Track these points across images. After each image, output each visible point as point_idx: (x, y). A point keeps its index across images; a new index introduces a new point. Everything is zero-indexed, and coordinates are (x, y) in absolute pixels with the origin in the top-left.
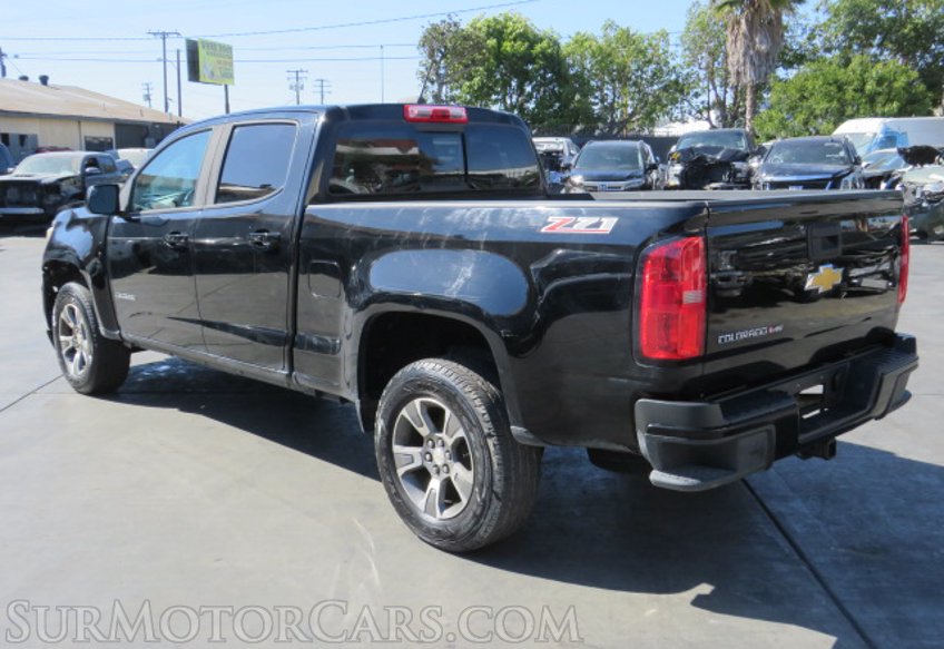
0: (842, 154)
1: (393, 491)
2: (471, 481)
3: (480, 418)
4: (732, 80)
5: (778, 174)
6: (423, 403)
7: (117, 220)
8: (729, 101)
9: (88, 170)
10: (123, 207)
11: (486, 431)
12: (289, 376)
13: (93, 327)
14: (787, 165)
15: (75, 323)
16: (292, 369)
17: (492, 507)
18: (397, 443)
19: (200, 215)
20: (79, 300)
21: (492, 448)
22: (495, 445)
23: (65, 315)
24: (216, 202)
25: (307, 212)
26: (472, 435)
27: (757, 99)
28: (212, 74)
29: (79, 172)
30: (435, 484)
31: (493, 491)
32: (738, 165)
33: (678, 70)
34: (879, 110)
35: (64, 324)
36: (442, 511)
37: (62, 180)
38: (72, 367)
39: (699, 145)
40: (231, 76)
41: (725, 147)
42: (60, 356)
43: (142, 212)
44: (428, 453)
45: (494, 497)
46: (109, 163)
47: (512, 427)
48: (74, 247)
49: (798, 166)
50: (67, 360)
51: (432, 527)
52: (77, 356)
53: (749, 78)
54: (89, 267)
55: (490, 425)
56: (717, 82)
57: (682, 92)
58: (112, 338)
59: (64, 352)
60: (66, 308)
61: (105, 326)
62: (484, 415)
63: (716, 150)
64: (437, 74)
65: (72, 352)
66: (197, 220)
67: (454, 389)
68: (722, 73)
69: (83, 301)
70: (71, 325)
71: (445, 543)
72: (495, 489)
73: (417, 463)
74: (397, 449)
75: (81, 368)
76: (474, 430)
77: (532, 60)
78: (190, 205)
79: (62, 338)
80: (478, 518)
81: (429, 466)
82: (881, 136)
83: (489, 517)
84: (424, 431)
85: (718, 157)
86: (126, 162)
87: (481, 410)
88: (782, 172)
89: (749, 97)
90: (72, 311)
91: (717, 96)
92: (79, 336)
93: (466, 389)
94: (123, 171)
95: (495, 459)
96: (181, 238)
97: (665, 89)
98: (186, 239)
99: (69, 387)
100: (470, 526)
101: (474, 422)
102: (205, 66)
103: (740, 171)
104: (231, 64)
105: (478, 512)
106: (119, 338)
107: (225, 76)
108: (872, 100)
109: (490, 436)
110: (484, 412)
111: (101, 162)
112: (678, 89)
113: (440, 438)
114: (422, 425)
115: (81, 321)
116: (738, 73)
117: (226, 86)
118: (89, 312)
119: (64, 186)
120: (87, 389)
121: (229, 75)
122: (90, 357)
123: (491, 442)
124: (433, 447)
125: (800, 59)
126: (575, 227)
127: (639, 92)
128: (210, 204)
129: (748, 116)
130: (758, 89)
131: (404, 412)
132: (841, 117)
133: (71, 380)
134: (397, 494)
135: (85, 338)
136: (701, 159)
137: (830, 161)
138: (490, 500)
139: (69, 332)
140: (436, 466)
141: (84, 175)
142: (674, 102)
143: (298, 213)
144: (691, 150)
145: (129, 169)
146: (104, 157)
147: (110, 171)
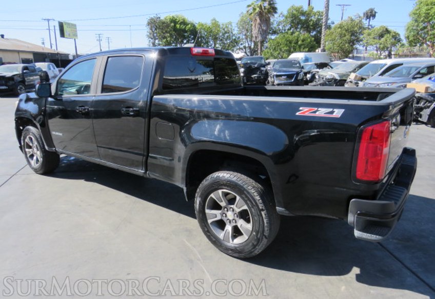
0: (298, 65)
1: (206, 230)
2: (251, 229)
3: (257, 201)
4: (254, 39)
5: (278, 72)
6: (222, 192)
7: (50, 99)
8: (252, 47)
9: (25, 71)
10: (53, 93)
11: (261, 208)
12: (145, 173)
13: (42, 146)
14: (281, 69)
15: (33, 143)
16: (146, 170)
17: (263, 242)
18: (207, 209)
19: (94, 99)
20: (34, 134)
21: (264, 216)
22: (265, 215)
23: (27, 140)
24: (102, 92)
25: (153, 100)
26: (253, 210)
27: (262, 45)
28: (69, 35)
29: (21, 72)
30: (229, 228)
31: (264, 235)
32: (262, 69)
33: (235, 35)
34: (302, 50)
35: (27, 144)
36: (233, 240)
37: (14, 76)
38: (33, 162)
39: (249, 62)
41: (258, 62)
42: (27, 157)
43: (63, 96)
44: (224, 213)
45: (264, 237)
46: (33, 69)
47: (277, 208)
48: (30, 110)
49: (285, 69)
50: (30, 160)
51: (228, 247)
52: (35, 158)
53: (260, 39)
54: (38, 119)
55: (262, 205)
56: (249, 39)
57: (237, 43)
58: (51, 151)
59: (28, 156)
60: (28, 137)
61: (48, 146)
62: (259, 200)
63: (255, 64)
64: (154, 36)
65: (32, 156)
66: (93, 101)
67: (242, 187)
68: (250, 37)
69: (36, 135)
70: (31, 144)
71: (236, 255)
72: (265, 234)
73: (219, 218)
74: (207, 211)
75: (37, 163)
76: (254, 207)
77: (186, 32)
78: (88, 93)
79: (27, 150)
80: (254, 246)
81: (225, 219)
82: (304, 59)
83: (260, 246)
84: (223, 204)
85: (256, 66)
86: (39, 68)
87: (258, 198)
88: (280, 71)
89: (259, 45)
90: (31, 139)
91: (249, 44)
92: (35, 149)
93: (249, 187)
95: (265, 221)
96: (85, 109)
97: (232, 42)
98: (88, 109)
99: (32, 172)
100: (250, 249)
101: (254, 204)
102: (66, 32)
103: (263, 71)
104: (76, 31)
105: (255, 243)
106: (54, 151)
107: (74, 35)
108: (300, 46)
109: (263, 210)
110: (259, 198)
111: (30, 68)
112: (235, 42)
113: (231, 208)
114: (222, 201)
115: (36, 143)
116: (256, 37)
117: (75, 40)
118: (39, 139)
119: (16, 78)
120: (41, 172)
121: (76, 35)
122: (41, 159)
123: (263, 213)
124: (227, 211)
125: (274, 32)
126: (317, 113)
127: (223, 43)
128: (99, 93)
129: (259, 52)
130: (262, 42)
131: (212, 195)
132: (290, 52)
133: (33, 168)
134: (208, 231)
135: (38, 150)
136: (250, 67)
137: (294, 67)
138: (262, 239)
139: (30, 147)
140: (228, 219)
141: (23, 73)
142: (234, 46)
143: (149, 100)
144: (247, 63)
145: (41, 71)
146: (30, 66)
147: (34, 71)
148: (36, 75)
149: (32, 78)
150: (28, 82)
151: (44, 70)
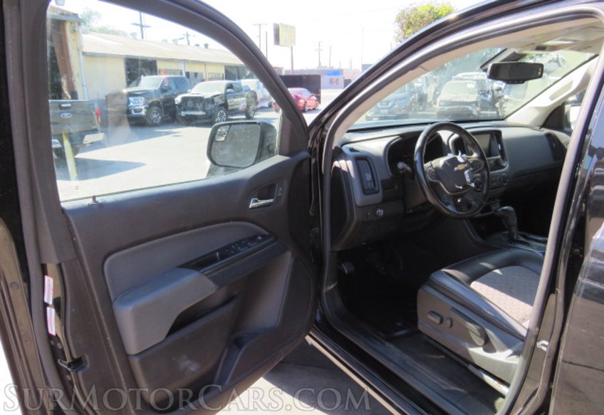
9: (228, 90)
28: (285, 41)
29: (223, 92)
37: (214, 96)
40: (294, 42)
46: (238, 86)
86: (247, 86)
94: (246, 91)
102: (282, 37)
107: (292, 42)
111: (234, 86)
117: (292, 48)
119: (216, 99)
141: (226, 93)
145: (248, 90)
146: (236, 83)
147: (239, 91)
148: (242, 96)
149: (236, 100)
150: (232, 106)
151: (252, 89)
